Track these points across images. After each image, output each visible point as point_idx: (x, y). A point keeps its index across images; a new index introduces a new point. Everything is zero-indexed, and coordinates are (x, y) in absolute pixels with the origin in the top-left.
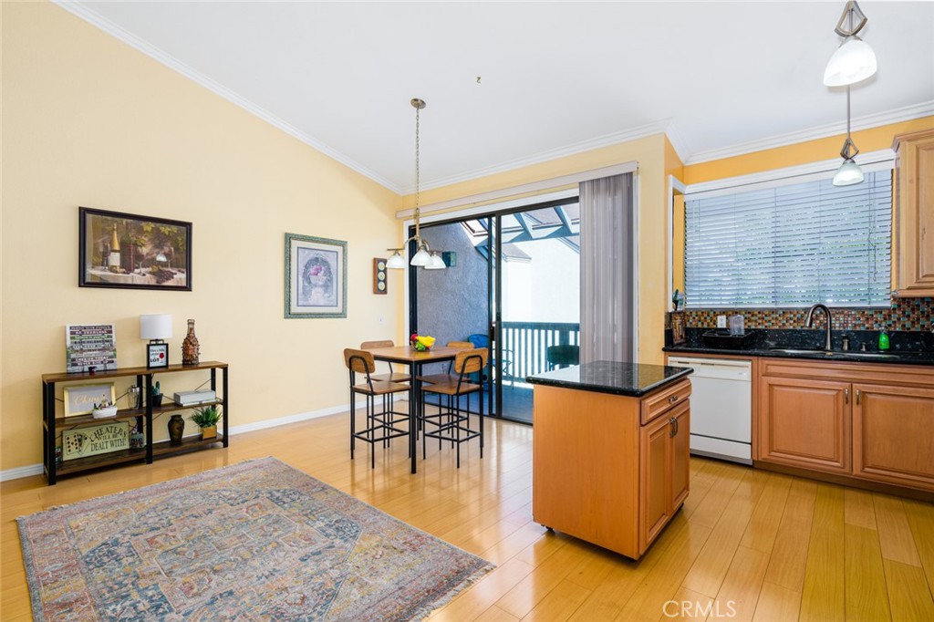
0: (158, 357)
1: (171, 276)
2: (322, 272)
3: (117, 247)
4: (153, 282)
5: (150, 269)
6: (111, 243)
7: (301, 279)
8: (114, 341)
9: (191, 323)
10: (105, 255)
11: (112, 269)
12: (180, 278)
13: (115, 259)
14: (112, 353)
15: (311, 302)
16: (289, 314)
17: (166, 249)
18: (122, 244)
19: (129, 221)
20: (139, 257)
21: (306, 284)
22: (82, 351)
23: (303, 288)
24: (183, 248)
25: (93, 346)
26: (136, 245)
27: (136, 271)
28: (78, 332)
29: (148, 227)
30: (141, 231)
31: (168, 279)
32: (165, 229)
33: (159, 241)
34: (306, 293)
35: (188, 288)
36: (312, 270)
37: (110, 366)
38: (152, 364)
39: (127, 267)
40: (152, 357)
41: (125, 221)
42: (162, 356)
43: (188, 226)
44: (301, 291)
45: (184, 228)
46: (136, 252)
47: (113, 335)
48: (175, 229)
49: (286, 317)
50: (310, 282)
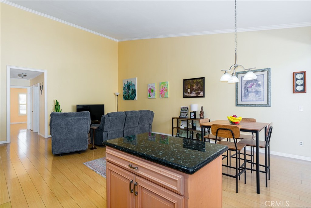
0: (192, 116)
1: (200, 93)
2: (255, 85)
3: (189, 88)
4: (196, 96)
5: (195, 92)
6: (188, 87)
7: (243, 90)
8: (188, 111)
9: (202, 107)
10: (187, 90)
11: (188, 93)
12: (202, 93)
13: (189, 91)
14: (187, 114)
15: (248, 100)
16: (237, 105)
17: (199, 86)
18: (190, 87)
19: (191, 80)
20: (193, 89)
21: (246, 92)
22: (182, 112)
23: (244, 93)
24: (202, 85)
25: (184, 112)
26: (193, 86)
27: (193, 93)
28: (183, 108)
29: (195, 81)
30: (193, 82)
31: (199, 94)
32: (198, 81)
33: (197, 84)
34: (246, 96)
35: (203, 97)
36: (249, 85)
37: (186, 117)
38: (191, 117)
39: (191, 92)
40: (191, 116)
41: (190, 81)
42: (193, 115)
43: (203, 78)
44: (243, 95)
45: (203, 79)
46: (193, 88)
47: (188, 109)
48: (201, 80)
49: (236, 106)
50: (248, 91)
